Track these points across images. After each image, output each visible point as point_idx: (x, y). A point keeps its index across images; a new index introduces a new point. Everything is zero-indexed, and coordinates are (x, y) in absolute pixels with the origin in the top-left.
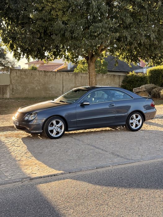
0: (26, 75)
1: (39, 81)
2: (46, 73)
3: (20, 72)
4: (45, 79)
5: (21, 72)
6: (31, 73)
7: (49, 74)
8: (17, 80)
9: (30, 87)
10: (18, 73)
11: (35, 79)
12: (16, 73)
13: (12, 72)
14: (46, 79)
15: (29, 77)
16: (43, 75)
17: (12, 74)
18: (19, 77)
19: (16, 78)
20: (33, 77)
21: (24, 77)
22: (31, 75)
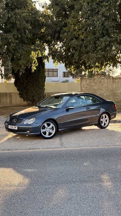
0: (95, 83)
1: (108, 87)
2: (115, 80)
3: (89, 81)
4: (113, 85)
5: (91, 80)
6: (99, 81)
7: (117, 81)
8: (87, 87)
9: (98, 93)
10: (87, 81)
11: (104, 86)
12: (86, 82)
13: (83, 81)
14: (115, 86)
15: (98, 84)
16: (111, 82)
17: (82, 83)
18: (88, 85)
19: (86, 86)
20: (101, 84)
21: (93, 84)
22: (100, 83)
